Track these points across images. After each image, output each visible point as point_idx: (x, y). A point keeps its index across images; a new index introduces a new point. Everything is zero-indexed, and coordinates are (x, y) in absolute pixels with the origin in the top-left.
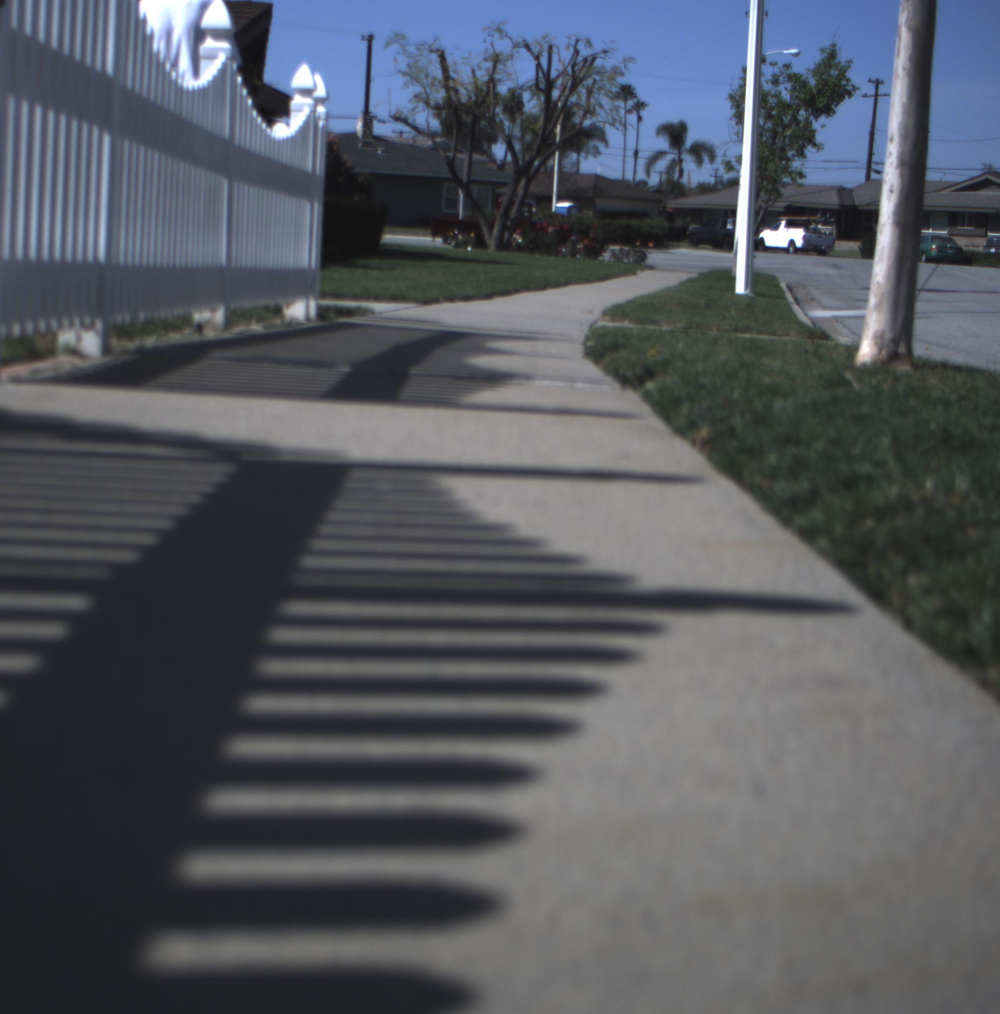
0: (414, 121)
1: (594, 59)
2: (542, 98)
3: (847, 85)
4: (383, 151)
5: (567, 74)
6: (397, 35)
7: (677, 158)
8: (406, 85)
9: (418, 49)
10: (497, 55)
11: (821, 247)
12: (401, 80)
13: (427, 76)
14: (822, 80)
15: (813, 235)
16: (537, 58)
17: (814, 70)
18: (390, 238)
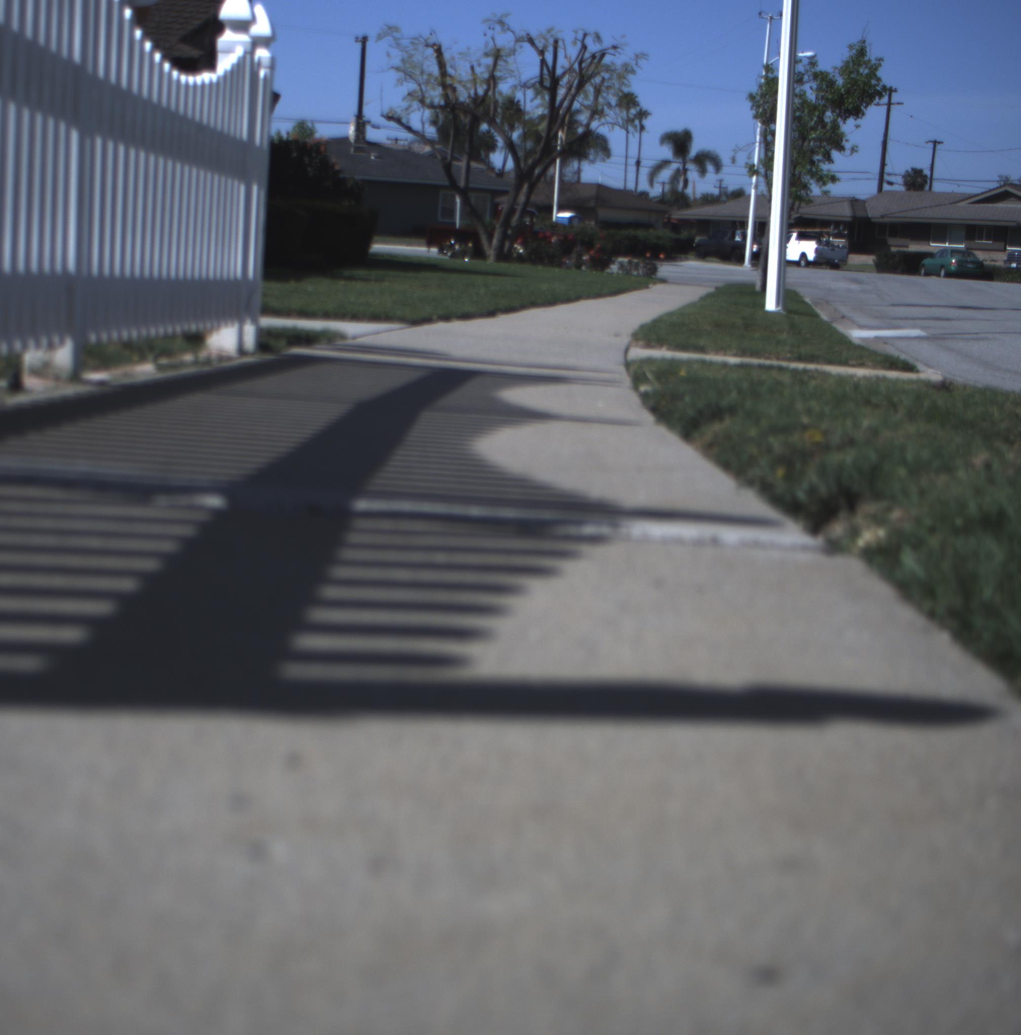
0: (408, 121)
1: (603, 55)
2: (547, 97)
3: (878, 85)
4: (376, 157)
5: (574, 71)
6: (390, 28)
7: (681, 168)
8: (400, 82)
9: (412, 43)
10: (498, 51)
11: (834, 260)
12: (394, 75)
13: (422, 73)
14: (852, 79)
15: (825, 248)
16: (542, 53)
17: (842, 68)
18: (379, 247)
